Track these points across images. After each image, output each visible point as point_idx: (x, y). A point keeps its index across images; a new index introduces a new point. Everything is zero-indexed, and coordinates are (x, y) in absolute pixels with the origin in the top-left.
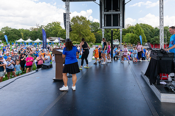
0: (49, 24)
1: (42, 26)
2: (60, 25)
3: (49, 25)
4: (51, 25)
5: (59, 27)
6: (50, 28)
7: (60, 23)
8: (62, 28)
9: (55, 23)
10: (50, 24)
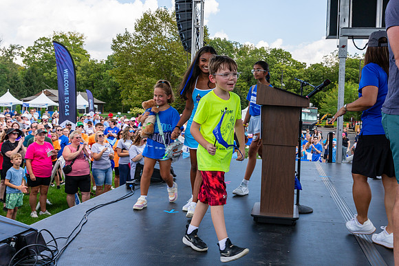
0: (41, 39)
1: (13, 47)
2: (81, 44)
3: (40, 46)
4: (48, 45)
5: (79, 55)
6: (46, 57)
7: (81, 38)
8: (89, 56)
9: (63, 36)
10: (43, 39)
